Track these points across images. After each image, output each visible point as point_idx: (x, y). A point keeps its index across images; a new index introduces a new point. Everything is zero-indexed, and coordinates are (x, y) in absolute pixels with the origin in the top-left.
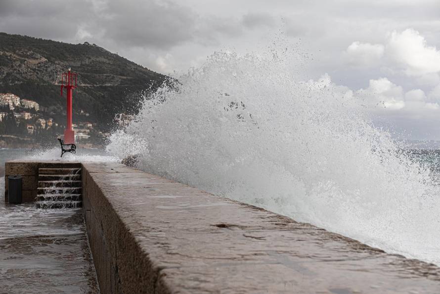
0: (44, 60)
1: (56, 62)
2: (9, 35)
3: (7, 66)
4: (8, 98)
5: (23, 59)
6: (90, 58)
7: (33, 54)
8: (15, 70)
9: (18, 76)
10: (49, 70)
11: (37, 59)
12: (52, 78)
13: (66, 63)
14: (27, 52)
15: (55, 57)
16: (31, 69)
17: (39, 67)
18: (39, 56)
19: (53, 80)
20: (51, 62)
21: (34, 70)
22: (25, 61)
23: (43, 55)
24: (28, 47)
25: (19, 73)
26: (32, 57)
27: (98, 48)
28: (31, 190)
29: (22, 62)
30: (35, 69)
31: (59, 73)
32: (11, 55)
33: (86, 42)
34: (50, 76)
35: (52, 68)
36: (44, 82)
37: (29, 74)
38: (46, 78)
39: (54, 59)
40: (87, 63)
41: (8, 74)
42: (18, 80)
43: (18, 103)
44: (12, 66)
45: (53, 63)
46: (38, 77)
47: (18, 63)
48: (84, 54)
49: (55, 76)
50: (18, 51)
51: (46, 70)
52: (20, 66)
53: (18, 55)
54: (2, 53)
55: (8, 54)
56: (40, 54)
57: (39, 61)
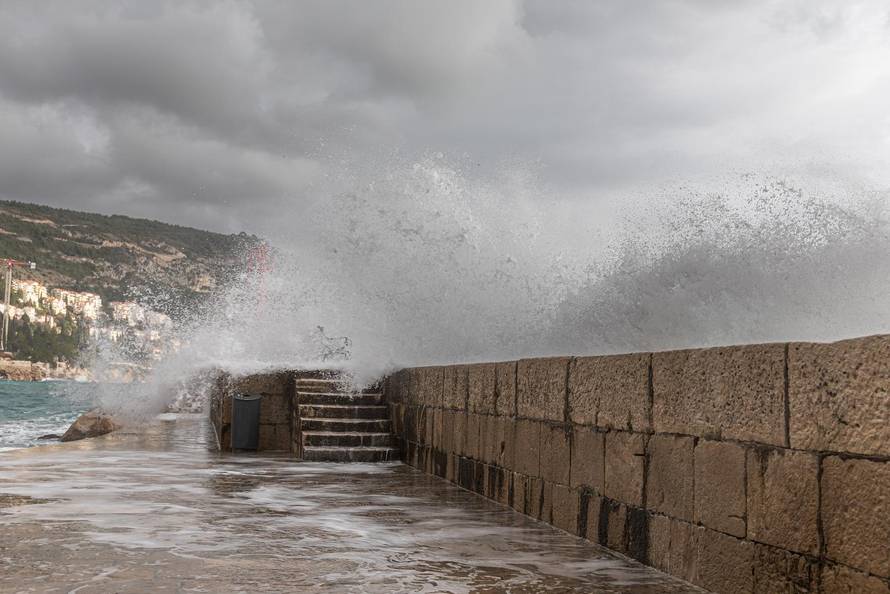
0: (181, 255)
1: (199, 259)
2: (133, 220)
3: (127, 263)
4: (127, 309)
5: (150, 253)
7: (166, 247)
8: (139, 268)
10: (188, 270)
11: (172, 254)
12: (191, 281)
13: (213, 261)
14: (157, 244)
15: (197, 252)
16: (163, 268)
17: (173, 266)
18: (173, 250)
19: (193, 284)
20: (192, 260)
21: (166, 269)
22: (154, 256)
23: (180, 248)
24: (158, 237)
25: (144, 273)
26: (164, 251)
28: (275, 424)
29: (150, 257)
30: (168, 268)
31: (201, 275)
32: (133, 248)
33: (243, 233)
34: (189, 279)
35: (192, 267)
36: (181, 287)
37: (159, 275)
38: (183, 282)
39: (195, 254)
41: (129, 275)
43: (141, 316)
44: (135, 264)
45: (194, 260)
46: (171, 280)
47: (144, 259)
49: (197, 279)
50: (143, 242)
51: (184, 270)
52: (146, 263)
53: (144, 247)
54: (120, 244)
55: (130, 245)
56: (175, 247)
57: (174, 257)
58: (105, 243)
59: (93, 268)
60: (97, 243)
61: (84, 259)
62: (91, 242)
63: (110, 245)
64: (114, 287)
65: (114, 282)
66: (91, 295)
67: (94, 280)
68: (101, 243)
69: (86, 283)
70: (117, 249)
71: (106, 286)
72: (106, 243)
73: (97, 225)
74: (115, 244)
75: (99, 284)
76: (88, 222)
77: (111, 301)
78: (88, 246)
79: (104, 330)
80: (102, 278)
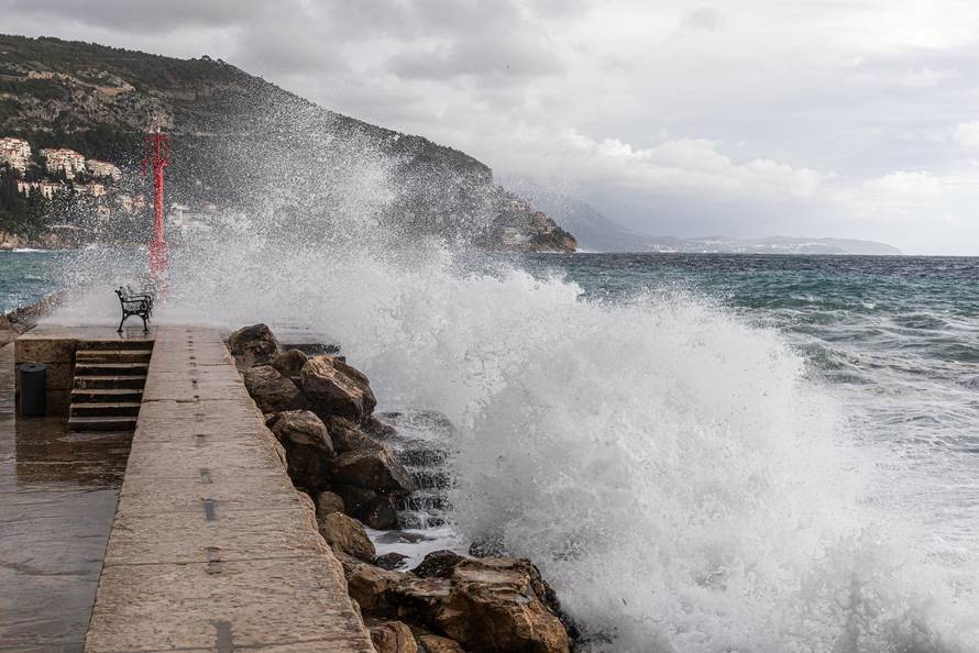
0: (128, 87)
1: (151, 92)
2: (66, 43)
3: (60, 99)
4: (63, 157)
5: (90, 86)
6: (211, 85)
7: (109, 77)
8: (76, 105)
9: (81, 117)
10: (138, 106)
11: (116, 86)
12: (142, 122)
13: (169, 94)
14: (97, 74)
15: (149, 83)
16: (105, 104)
17: (118, 101)
18: (119, 80)
19: (145, 124)
20: (143, 91)
21: (111, 106)
22: (94, 89)
23: (127, 78)
24: (99, 65)
25: (83, 111)
26: (105, 82)
27: (227, 66)
29: (89, 91)
30: (112, 104)
31: (155, 112)
32: (67, 79)
33: (206, 56)
34: (140, 118)
35: (143, 102)
36: (129, 128)
37: (101, 113)
38: (132, 121)
39: (147, 86)
40: (207, 94)
41: (63, 114)
42: (82, 125)
43: (80, 167)
44: (71, 100)
45: (144, 93)
46: (117, 120)
47: (81, 94)
48: (201, 78)
49: (149, 117)
50: (79, 72)
51: (133, 107)
52: (84, 99)
53: (82, 78)
54: (51, 75)
55: (63, 77)
56: (121, 77)
57: (120, 89)
58: (31, 73)
59: (19, 106)
60: (21, 74)
61: (6, 96)
62: (13, 73)
63: (38, 76)
64: (46, 130)
65: (46, 124)
66: (18, 141)
67: (19, 122)
68: (27, 74)
69: (11, 126)
70: (47, 81)
71: (35, 129)
72: (33, 74)
73: (20, 51)
74: (44, 75)
75: (27, 126)
76: (9, 48)
77: (43, 148)
78: (11, 78)
79: (36, 185)
80: (30, 119)
